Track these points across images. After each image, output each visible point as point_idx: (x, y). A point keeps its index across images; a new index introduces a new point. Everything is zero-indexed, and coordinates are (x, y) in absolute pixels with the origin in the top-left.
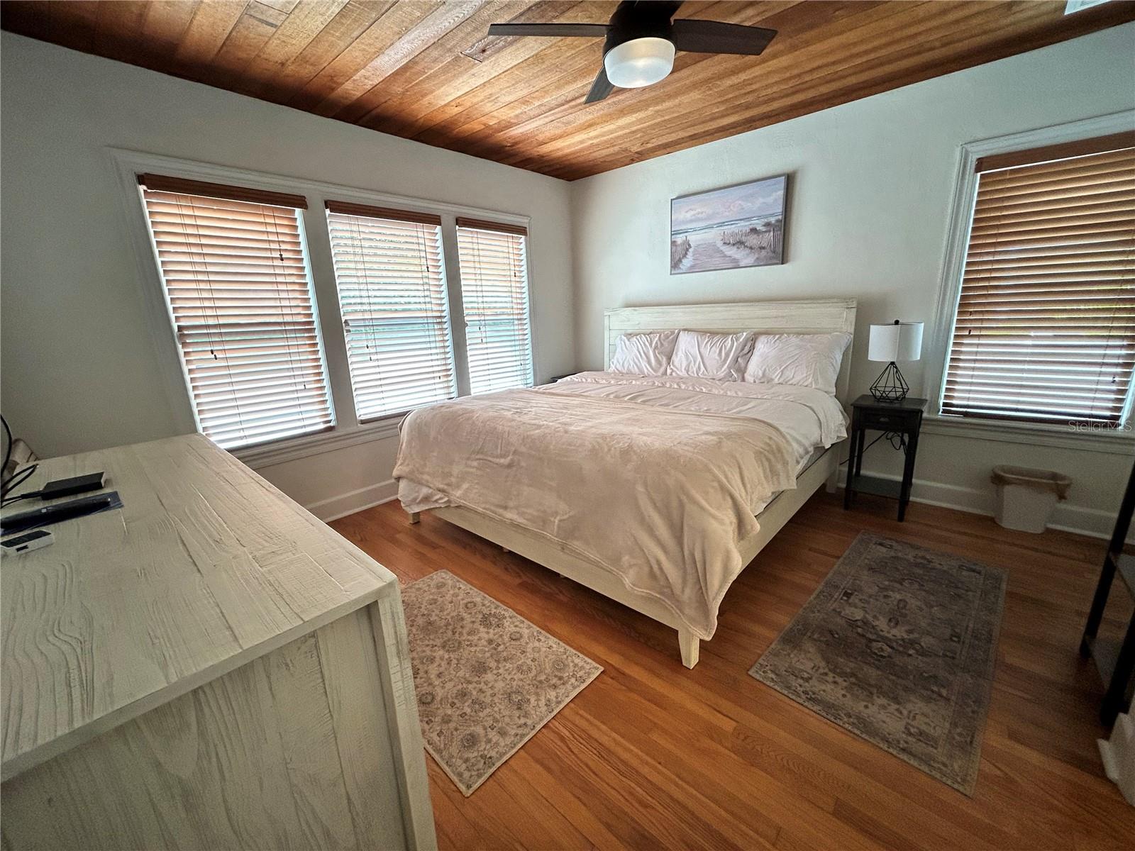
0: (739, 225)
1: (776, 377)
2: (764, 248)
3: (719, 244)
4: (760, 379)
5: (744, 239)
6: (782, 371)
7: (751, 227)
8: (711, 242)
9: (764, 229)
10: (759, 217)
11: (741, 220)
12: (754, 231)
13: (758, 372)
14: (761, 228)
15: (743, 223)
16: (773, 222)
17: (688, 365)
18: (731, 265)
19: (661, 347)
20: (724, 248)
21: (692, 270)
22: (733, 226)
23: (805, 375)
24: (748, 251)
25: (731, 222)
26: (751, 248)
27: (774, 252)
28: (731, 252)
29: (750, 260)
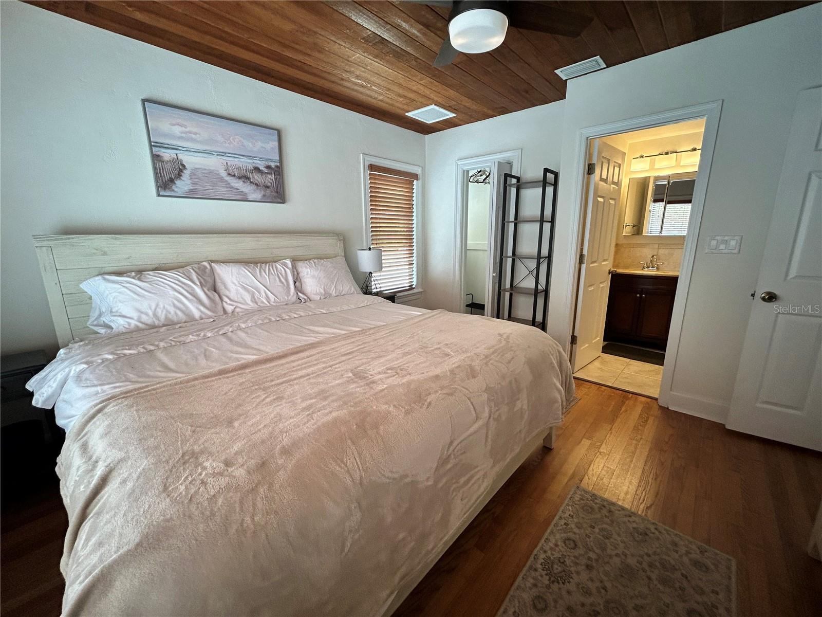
0: (241, 160)
1: (332, 292)
2: (268, 187)
3: (223, 174)
4: (324, 296)
5: (249, 175)
6: (335, 287)
7: (254, 165)
8: (212, 169)
9: (266, 170)
10: (261, 159)
11: (244, 156)
12: (257, 169)
13: (319, 290)
14: (263, 169)
15: (244, 159)
16: (273, 167)
17: (253, 297)
18: (239, 197)
19: (206, 283)
20: (228, 178)
21: (190, 195)
22: (236, 160)
23: (349, 287)
24: (254, 187)
25: (234, 155)
26: (257, 185)
27: (277, 192)
28: (239, 184)
29: (258, 195)
